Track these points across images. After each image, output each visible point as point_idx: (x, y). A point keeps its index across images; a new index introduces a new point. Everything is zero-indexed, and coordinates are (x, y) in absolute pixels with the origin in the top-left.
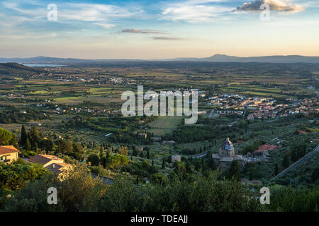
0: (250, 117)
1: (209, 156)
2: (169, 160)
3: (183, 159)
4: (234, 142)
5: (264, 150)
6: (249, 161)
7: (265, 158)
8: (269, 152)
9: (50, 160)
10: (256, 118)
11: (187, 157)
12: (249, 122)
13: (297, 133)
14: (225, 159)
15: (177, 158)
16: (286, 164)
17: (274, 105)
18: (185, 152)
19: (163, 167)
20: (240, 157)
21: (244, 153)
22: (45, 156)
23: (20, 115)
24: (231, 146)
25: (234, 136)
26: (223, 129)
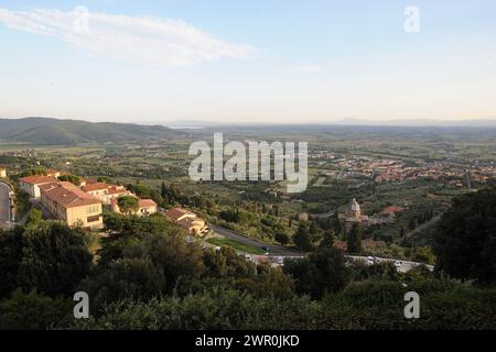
0: (378, 179)
1: (336, 216)
2: (296, 218)
3: (310, 218)
4: (360, 203)
5: (391, 211)
6: (375, 222)
7: (391, 219)
8: (396, 213)
9: (183, 214)
10: (384, 180)
11: (313, 216)
12: (377, 184)
13: (425, 196)
14: (351, 219)
15: (304, 216)
16: (412, 227)
17: (403, 168)
18: (312, 211)
19: (290, 226)
20: (366, 218)
21: (370, 214)
22: (180, 209)
23: (163, 172)
24: (357, 207)
25: (361, 197)
26: (351, 189)
